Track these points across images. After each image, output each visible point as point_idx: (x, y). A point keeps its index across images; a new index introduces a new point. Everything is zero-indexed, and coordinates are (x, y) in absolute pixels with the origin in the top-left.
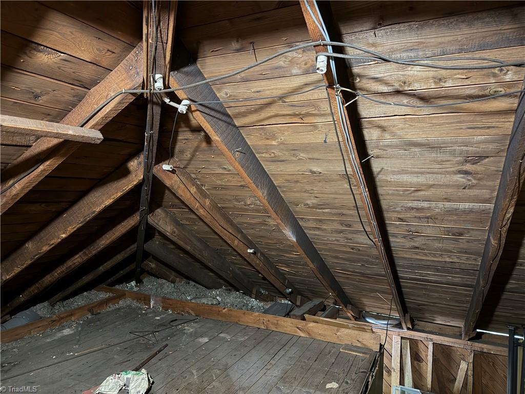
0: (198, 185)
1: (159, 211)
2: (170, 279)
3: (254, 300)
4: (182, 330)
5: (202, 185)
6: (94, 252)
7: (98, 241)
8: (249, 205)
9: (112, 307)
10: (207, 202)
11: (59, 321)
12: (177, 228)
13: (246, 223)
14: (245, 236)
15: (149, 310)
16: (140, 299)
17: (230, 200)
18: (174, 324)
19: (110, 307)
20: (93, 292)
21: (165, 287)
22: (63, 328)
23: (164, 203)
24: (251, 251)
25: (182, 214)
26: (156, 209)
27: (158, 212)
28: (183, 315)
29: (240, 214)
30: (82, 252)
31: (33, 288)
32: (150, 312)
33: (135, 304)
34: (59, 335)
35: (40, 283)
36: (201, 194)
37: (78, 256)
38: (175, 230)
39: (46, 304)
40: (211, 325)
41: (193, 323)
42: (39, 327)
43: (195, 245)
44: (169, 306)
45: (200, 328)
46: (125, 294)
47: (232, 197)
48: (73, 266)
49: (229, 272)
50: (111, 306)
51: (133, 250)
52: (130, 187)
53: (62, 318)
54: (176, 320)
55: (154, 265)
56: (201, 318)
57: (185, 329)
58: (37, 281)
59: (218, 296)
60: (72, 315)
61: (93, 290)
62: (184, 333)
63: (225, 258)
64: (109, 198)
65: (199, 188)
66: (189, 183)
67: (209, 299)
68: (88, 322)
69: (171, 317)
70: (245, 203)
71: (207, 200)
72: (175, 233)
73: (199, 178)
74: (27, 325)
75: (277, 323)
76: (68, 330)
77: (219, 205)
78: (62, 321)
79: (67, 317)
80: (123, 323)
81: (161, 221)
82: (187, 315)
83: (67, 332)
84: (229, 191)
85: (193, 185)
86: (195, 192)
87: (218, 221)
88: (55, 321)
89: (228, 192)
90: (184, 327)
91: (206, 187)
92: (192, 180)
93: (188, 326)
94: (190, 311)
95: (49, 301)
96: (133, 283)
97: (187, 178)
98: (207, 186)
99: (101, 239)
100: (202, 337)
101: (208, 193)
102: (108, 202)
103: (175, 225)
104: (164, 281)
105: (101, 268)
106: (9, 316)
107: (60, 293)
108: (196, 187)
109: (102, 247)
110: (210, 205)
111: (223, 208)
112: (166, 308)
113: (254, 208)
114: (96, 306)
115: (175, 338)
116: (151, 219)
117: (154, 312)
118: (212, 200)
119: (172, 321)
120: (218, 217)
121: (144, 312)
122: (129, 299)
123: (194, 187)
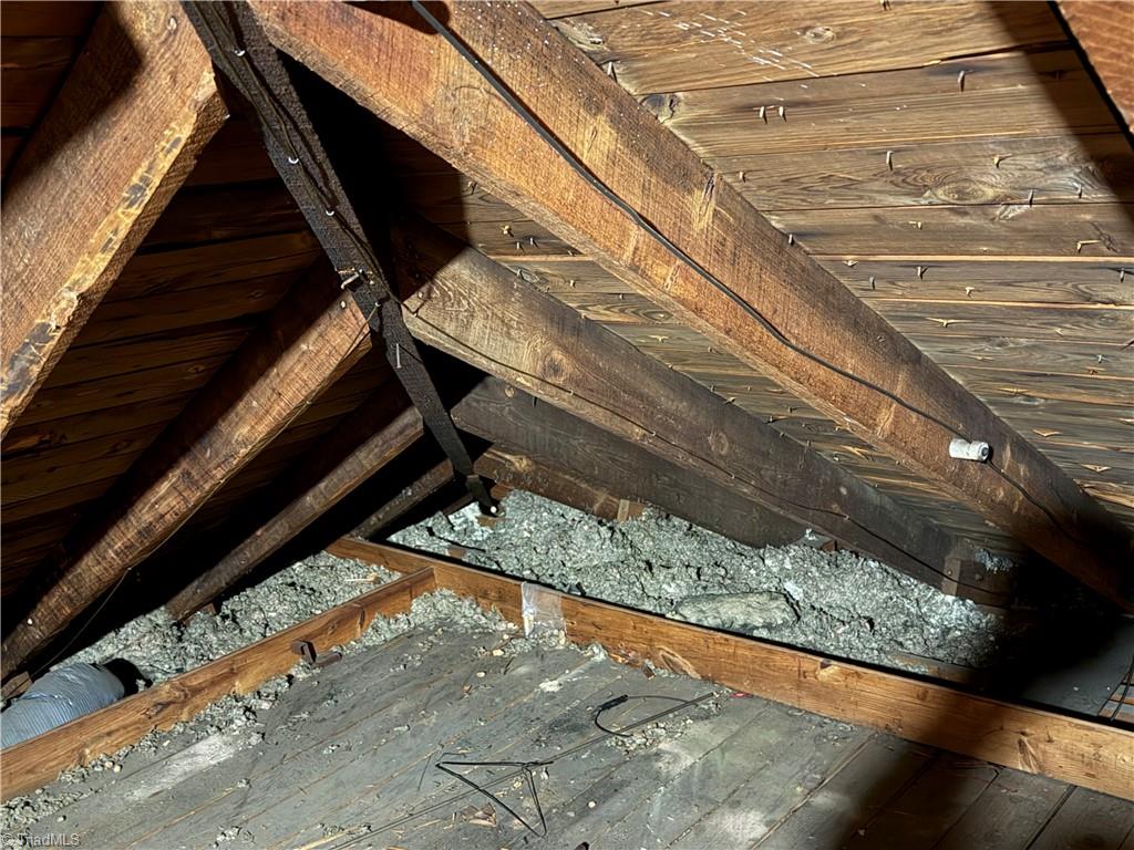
0: (623, 103)
1: (459, 273)
2: (596, 507)
3: (950, 599)
4: (647, 758)
5: (656, 100)
6: (219, 475)
7: (223, 426)
8: (993, 203)
9: (381, 630)
10: (701, 210)
11: (184, 704)
12: (565, 349)
13: (944, 311)
14: (931, 378)
15: (520, 646)
16: (485, 595)
17: (850, 184)
18: (614, 720)
19: (376, 629)
20: (326, 559)
21: (578, 538)
22: (199, 730)
23: (476, 232)
24: (974, 451)
25: (577, 280)
26: (441, 266)
27: (454, 278)
28: (649, 672)
29: (914, 265)
30: (178, 472)
31: (52, 600)
32: (523, 654)
33: (468, 613)
34: (181, 767)
35: (70, 582)
36: (652, 165)
37: (164, 487)
38: (557, 355)
39: (160, 616)
40: (773, 737)
41: (695, 719)
42: (109, 734)
43: (666, 413)
44: (593, 629)
45: (723, 748)
46: (433, 575)
47: (872, 163)
48: (159, 528)
49: (835, 507)
50: (382, 624)
51: (411, 432)
52: (165, 164)
53: (196, 691)
54: (623, 699)
55: (525, 462)
56: (725, 691)
57: (658, 755)
58: (61, 575)
59: (788, 576)
60: (232, 674)
61: (324, 553)
62: (657, 778)
63: (813, 451)
64: (80, 245)
65: (634, 124)
66: (565, 97)
67: (752, 599)
68: (294, 703)
69: (605, 681)
70: (961, 193)
71: (699, 195)
72: (556, 370)
73: (626, 44)
74: (65, 731)
75: (1097, 757)
76: (215, 739)
77: (775, 221)
78: (197, 700)
79: (213, 683)
80: (417, 709)
81: (478, 324)
82: (664, 673)
83: (212, 751)
84: (852, 121)
85: (594, 107)
86: (612, 159)
87: (776, 321)
88: (168, 704)
89: (835, 129)
90: (657, 740)
91: (683, 114)
92: (581, 70)
93: (670, 734)
94: (679, 659)
95: (169, 605)
96: (472, 511)
97: (541, 61)
98: (690, 104)
99: (232, 416)
100: (735, 804)
101: (701, 150)
102: (90, 269)
103: (554, 331)
104: (573, 513)
105: (309, 499)
106: (26, 675)
107: (196, 583)
108: (614, 121)
109: (243, 451)
110: (718, 232)
111: (801, 235)
112: (580, 638)
113: (1030, 224)
114: (323, 630)
115: (617, 804)
116: (422, 319)
117: (538, 653)
118: (728, 196)
119: (607, 706)
120: (773, 295)
121: (498, 653)
122: (446, 592)
123: (602, 118)
